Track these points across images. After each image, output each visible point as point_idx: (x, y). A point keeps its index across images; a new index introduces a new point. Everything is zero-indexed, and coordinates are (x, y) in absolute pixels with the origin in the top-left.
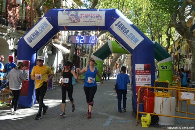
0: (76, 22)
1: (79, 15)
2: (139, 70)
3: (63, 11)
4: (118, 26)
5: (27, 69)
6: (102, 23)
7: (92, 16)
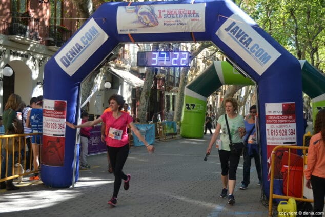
0: (152, 26)
1: (157, 13)
2: (272, 114)
3: (127, 7)
4: (231, 32)
5: (61, 116)
6: (199, 27)
7: (180, 14)
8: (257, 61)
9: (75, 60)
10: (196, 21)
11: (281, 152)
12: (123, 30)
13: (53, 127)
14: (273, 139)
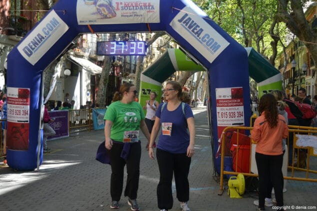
0: (110, 18)
1: (114, 5)
2: (222, 98)
4: (184, 23)
5: (25, 103)
6: (154, 18)
7: (136, 6)
8: (208, 49)
9: (36, 50)
10: (151, 13)
11: (230, 132)
12: (83, 22)
14: (223, 121)
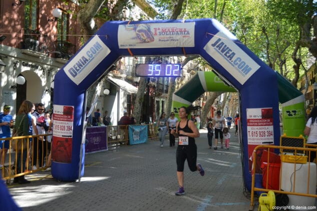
0: (148, 42)
1: (153, 30)
2: (253, 118)
3: (126, 25)
5: (69, 120)
6: (189, 42)
7: (173, 32)
8: (240, 72)
9: (81, 71)
10: (187, 38)
11: (261, 151)
12: (124, 46)
13: (62, 129)
14: (254, 139)
